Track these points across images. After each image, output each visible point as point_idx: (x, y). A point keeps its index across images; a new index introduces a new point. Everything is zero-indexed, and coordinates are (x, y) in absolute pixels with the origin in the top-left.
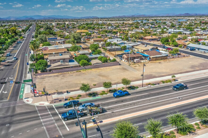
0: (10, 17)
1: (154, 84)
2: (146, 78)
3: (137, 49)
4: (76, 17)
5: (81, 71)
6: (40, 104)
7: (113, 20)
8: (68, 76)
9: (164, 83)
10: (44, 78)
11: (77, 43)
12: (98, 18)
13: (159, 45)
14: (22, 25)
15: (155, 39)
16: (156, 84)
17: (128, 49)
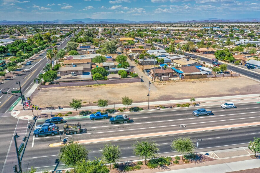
0: (57, 20)
1: (165, 107)
2: (160, 100)
3: (176, 63)
4: (133, 22)
5: (92, 85)
6: (24, 118)
7: (177, 26)
8: (74, 91)
9: (179, 106)
10: (47, 91)
11: (111, 53)
12: (160, 23)
13: (211, 59)
14: (64, 30)
15: (211, 51)
16: (168, 107)
17: (166, 63)
